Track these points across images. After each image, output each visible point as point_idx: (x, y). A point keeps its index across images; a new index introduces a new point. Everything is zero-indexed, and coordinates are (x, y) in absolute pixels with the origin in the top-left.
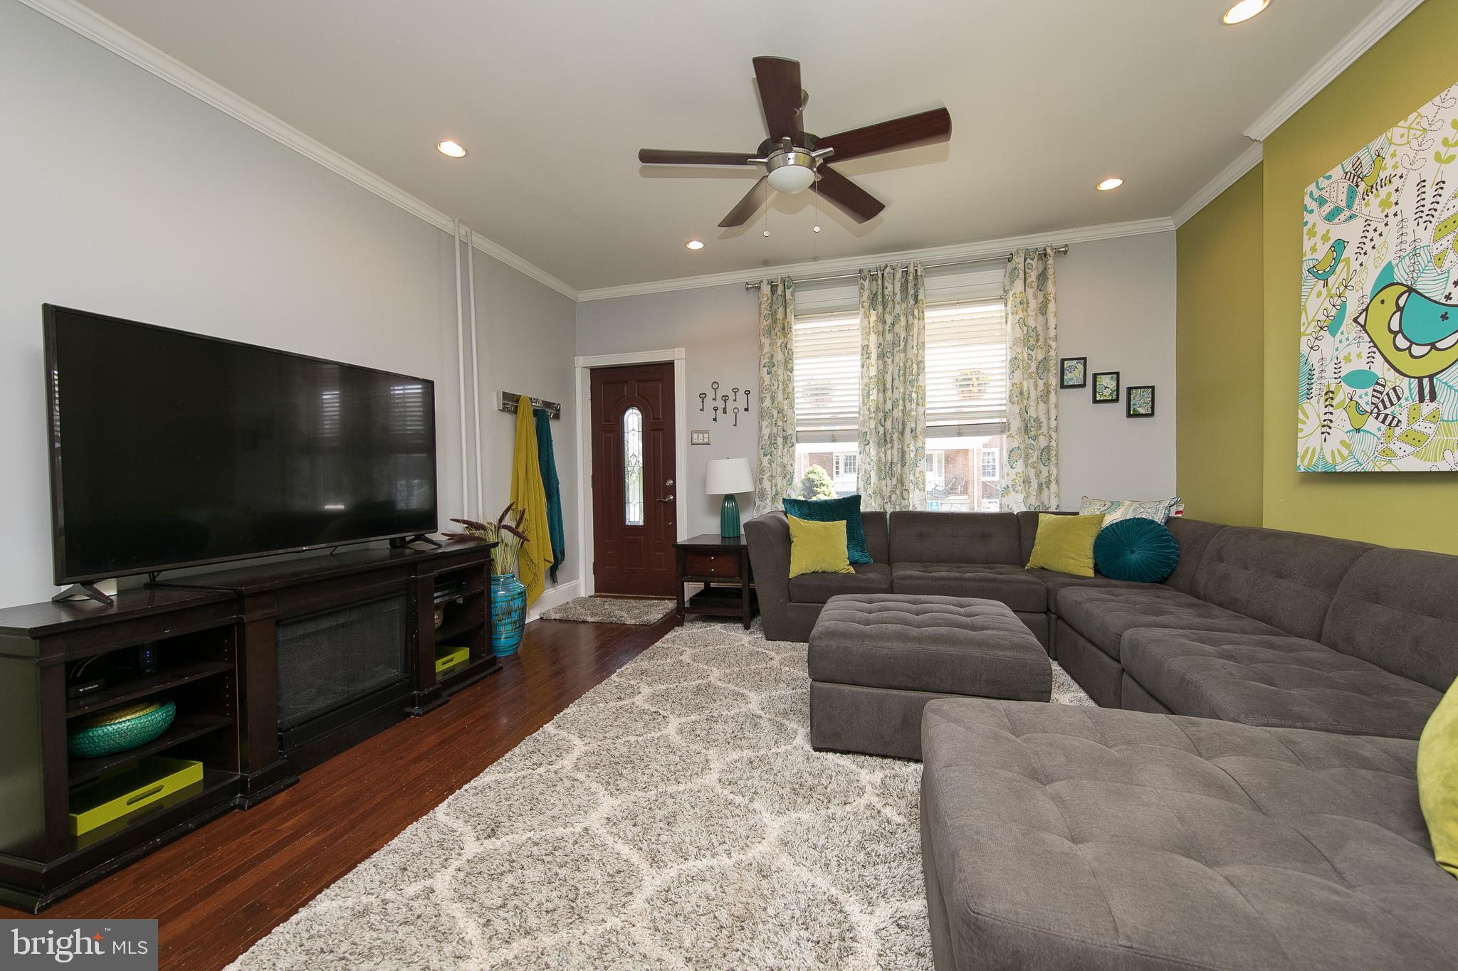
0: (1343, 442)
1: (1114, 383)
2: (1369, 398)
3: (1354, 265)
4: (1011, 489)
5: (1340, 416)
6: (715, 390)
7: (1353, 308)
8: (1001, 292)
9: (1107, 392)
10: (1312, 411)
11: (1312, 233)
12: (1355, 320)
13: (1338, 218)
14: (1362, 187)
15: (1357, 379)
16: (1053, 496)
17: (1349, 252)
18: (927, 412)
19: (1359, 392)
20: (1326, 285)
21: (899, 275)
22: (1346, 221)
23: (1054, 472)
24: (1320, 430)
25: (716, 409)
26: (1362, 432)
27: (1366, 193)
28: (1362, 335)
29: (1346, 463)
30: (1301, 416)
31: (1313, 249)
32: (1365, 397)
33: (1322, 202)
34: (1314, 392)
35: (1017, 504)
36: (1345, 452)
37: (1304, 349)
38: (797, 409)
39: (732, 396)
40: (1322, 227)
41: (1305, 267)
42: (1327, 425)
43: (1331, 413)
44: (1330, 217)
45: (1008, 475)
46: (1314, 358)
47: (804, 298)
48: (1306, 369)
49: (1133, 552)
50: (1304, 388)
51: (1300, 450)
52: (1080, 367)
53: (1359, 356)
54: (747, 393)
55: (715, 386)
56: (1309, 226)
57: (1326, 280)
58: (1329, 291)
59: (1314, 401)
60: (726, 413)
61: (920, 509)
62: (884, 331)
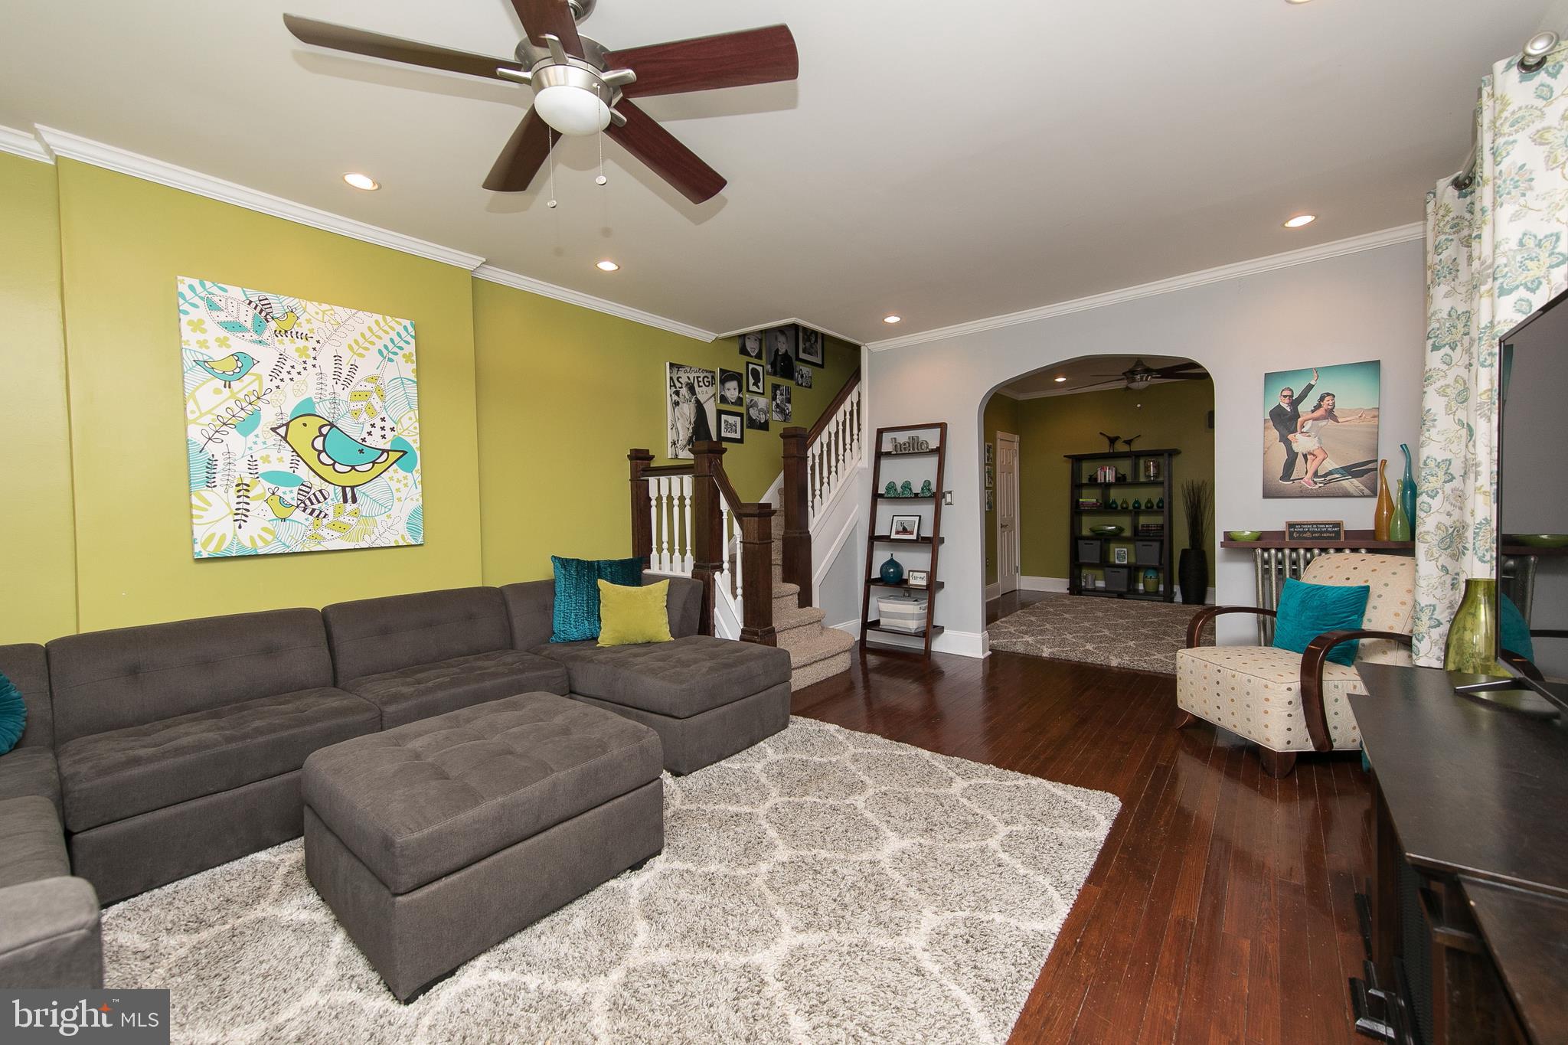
0: (265, 529)
2: (295, 494)
3: (267, 385)
5: (258, 507)
7: (269, 419)
10: (218, 499)
11: (199, 328)
12: (274, 430)
13: (244, 334)
14: (274, 326)
15: (280, 479)
17: (260, 370)
22: (253, 341)
24: (231, 517)
26: (288, 522)
28: (282, 443)
29: (270, 547)
30: (196, 502)
31: (203, 345)
32: (291, 494)
33: (213, 306)
34: (220, 482)
36: (267, 537)
37: (196, 437)
40: (215, 329)
42: (241, 514)
43: (248, 504)
44: (230, 327)
46: (215, 449)
48: (204, 458)
50: (202, 476)
51: (200, 538)
53: (279, 460)
58: (232, 394)
59: (219, 490)
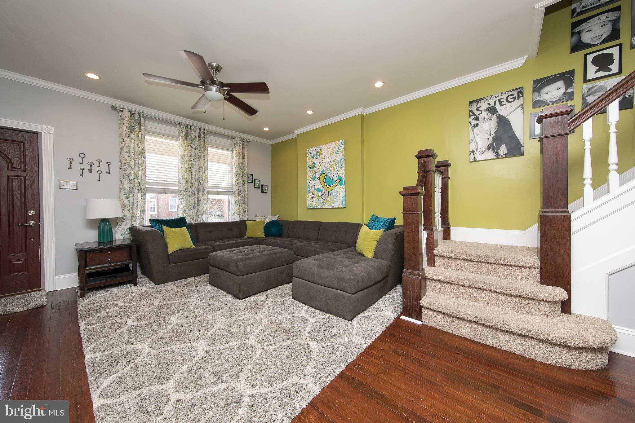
0: (316, 202)
1: (259, 183)
3: (317, 168)
4: (235, 213)
5: (315, 197)
6: (82, 158)
7: (317, 176)
8: (231, 148)
9: (258, 185)
10: (310, 195)
11: (309, 159)
12: (318, 179)
14: (318, 154)
15: (318, 190)
16: (246, 216)
17: (316, 165)
18: (209, 185)
19: (319, 192)
20: (312, 170)
21: (198, 131)
22: (316, 159)
23: (246, 207)
24: (311, 199)
25: (83, 170)
26: (319, 200)
27: (319, 155)
29: (316, 206)
30: (308, 196)
31: (309, 162)
32: (319, 193)
33: (311, 153)
34: (310, 192)
35: (237, 218)
36: (316, 204)
37: (308, 182)
38: (147, 177)
39: (96, 164)
40: (311, 158)
41: (308, 166)
42: (313, 198)
43: (313, 196)
44: (313, 157)
45: (234, 209)
46: (310, 185)
47: (150, 125)
48: (308, 187)
49: (273, 229)
50: (308, 191)
51: (308, 204)
52: (251, 177)
53: (318, 186)
54: (109, 164)
55: (82, 156)
56: (308, 157)
57: (312, 169)
58: (313, 172)
59: (310, 193)
60: (91, 173)
61: (206, 221)
62: (192, 151)
